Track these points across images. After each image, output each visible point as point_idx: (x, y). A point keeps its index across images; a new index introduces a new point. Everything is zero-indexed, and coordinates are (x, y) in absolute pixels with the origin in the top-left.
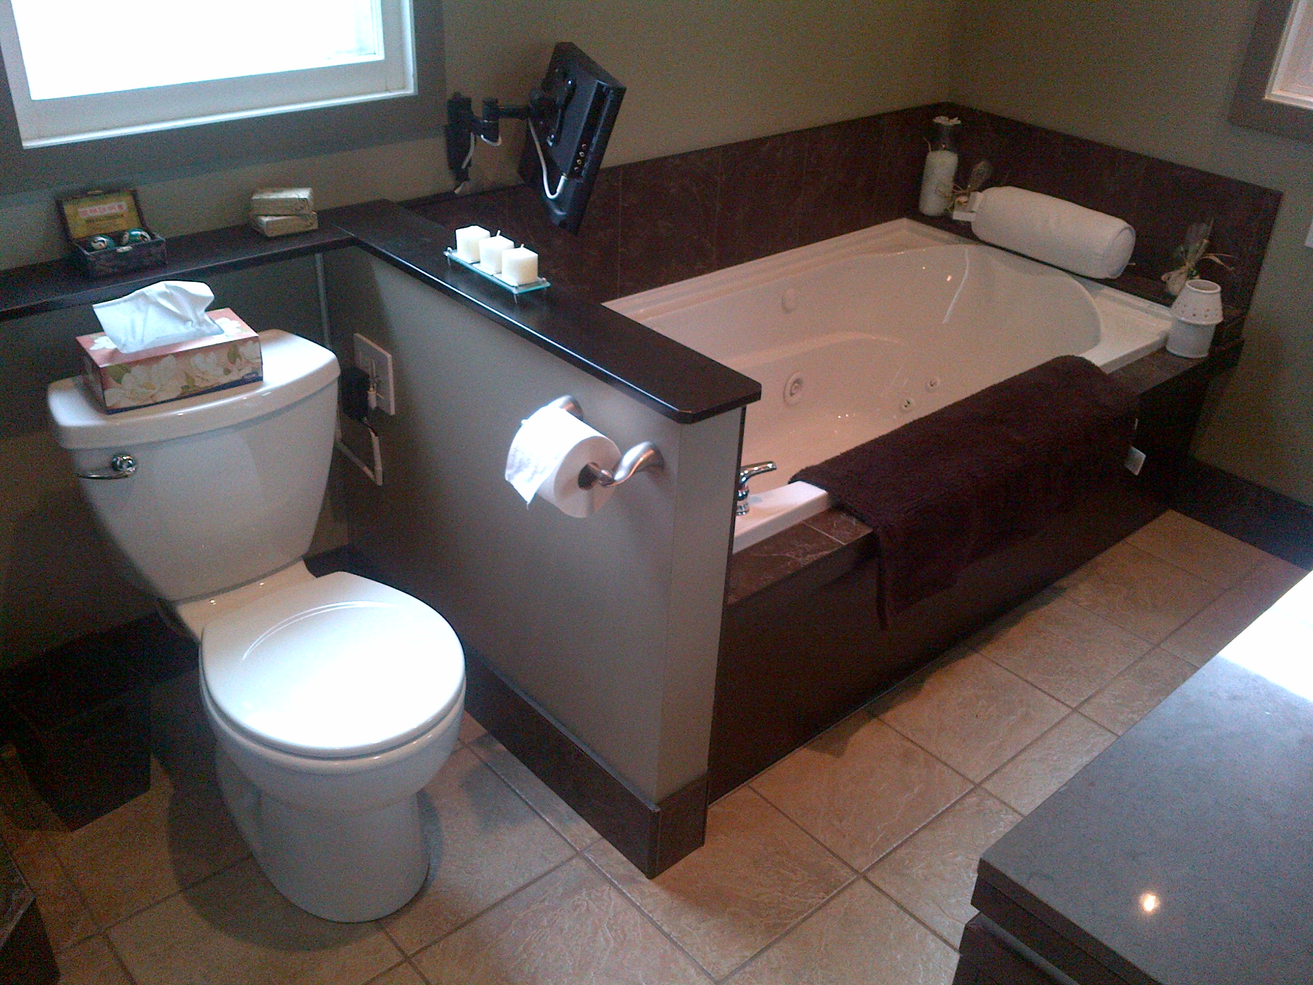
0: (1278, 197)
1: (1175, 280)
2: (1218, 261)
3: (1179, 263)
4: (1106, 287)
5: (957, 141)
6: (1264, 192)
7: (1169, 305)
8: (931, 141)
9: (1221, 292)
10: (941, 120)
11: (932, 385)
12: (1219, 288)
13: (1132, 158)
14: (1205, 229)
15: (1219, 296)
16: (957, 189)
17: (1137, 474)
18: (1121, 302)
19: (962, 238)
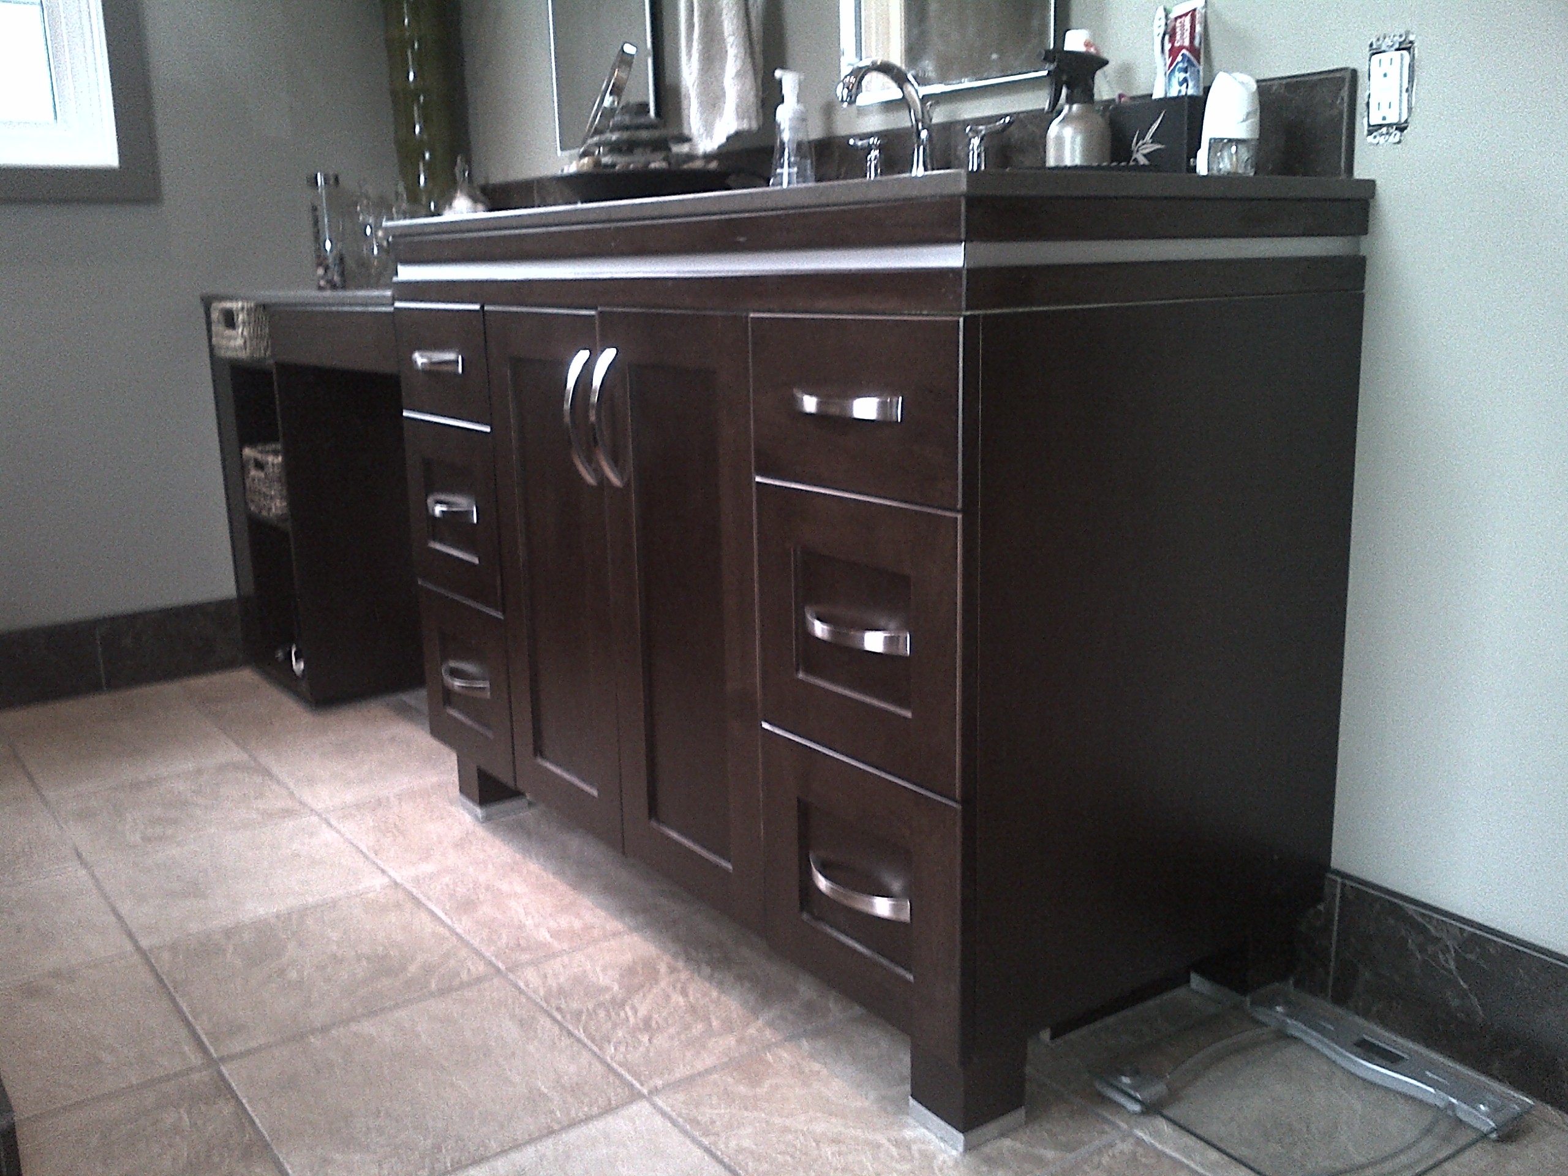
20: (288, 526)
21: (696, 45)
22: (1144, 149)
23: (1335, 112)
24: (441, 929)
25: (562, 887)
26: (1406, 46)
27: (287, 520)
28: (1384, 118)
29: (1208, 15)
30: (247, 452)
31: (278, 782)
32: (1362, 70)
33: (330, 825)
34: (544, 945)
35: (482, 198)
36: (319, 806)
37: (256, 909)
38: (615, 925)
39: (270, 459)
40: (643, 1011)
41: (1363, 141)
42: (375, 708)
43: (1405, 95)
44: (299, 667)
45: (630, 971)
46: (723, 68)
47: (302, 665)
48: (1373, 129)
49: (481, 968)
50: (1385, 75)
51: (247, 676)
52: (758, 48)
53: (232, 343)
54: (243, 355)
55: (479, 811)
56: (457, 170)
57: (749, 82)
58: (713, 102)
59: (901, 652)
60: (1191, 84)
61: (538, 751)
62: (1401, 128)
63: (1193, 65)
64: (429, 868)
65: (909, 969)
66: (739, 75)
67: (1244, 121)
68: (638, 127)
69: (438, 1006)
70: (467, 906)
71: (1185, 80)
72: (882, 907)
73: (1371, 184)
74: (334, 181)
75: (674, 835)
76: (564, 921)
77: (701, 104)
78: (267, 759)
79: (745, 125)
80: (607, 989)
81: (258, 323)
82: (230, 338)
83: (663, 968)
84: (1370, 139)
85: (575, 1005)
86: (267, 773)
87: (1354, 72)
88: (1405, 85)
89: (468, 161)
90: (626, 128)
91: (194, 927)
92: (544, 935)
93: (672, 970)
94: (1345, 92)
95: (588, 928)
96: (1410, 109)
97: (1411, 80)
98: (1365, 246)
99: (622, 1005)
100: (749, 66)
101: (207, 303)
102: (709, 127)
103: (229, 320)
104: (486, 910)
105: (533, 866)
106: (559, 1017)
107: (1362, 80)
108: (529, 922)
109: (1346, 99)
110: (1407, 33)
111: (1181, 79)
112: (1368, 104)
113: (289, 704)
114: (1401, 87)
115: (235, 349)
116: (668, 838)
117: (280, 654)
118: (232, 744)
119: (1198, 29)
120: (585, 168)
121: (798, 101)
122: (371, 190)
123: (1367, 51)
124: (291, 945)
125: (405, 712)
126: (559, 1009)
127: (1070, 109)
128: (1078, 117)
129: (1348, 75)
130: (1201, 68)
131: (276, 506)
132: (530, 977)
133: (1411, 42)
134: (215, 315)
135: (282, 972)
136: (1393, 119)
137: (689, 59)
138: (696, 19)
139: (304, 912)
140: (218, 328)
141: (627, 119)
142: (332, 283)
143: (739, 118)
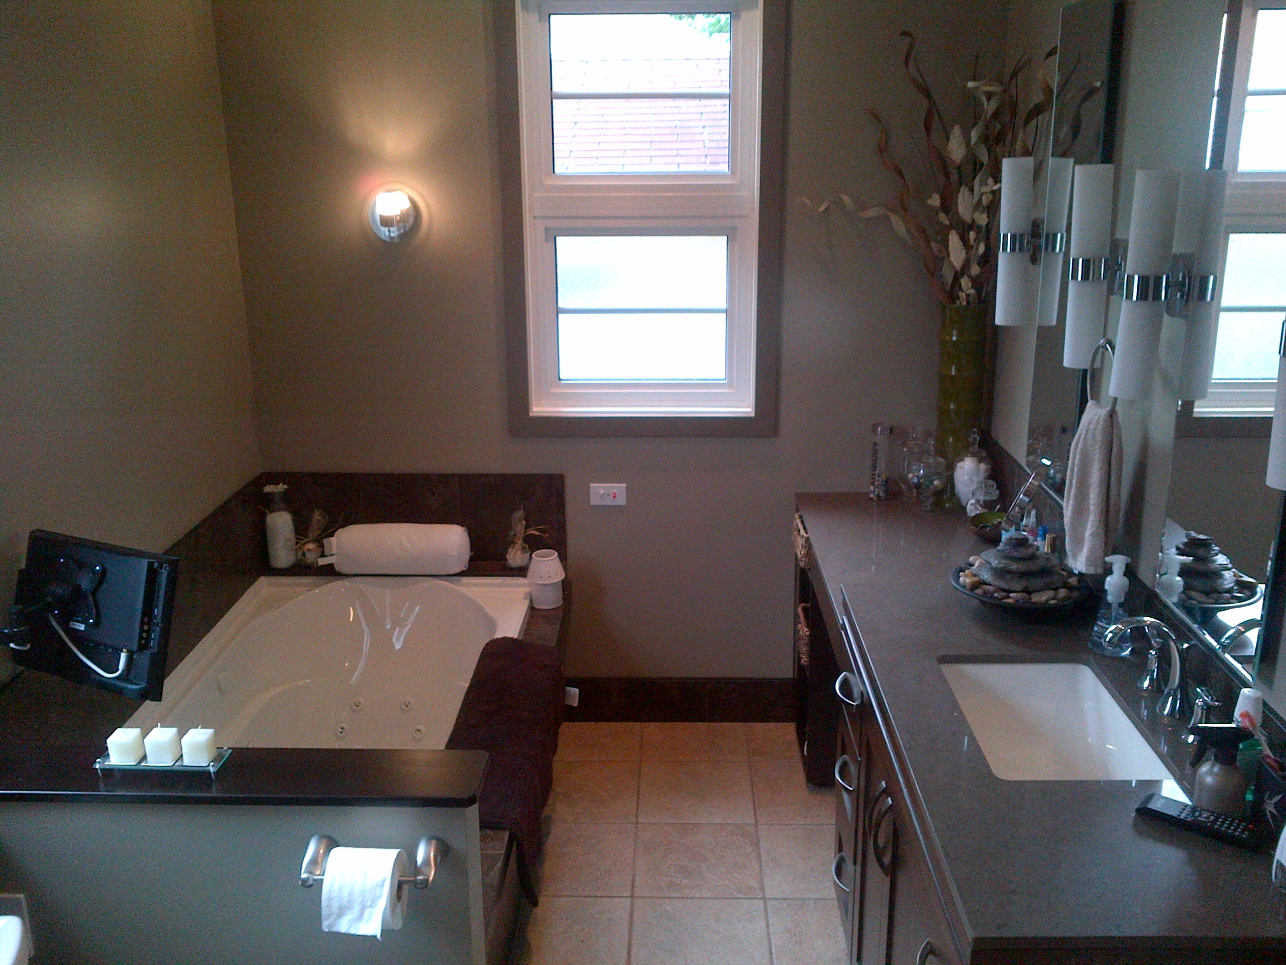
0: (561, 478)
1: (515, 557)
2: (537, 533)
3: (513, 543)
4: (464, 578)
5: (289, 502)
6: (550, 477)
7: (525, 576)
8: (267, 508)
9: (558, 556)
10: (268, 489)
11: (357, 706)
12: (556, 554)
13: (444, 479)
14: (520, 514)
15: (558, 559)
16: (300, 539)
17: (576, 705)
18: (486, 585)
19: (328, 578)
21: (1071, 502)
22: (1270, 806)
27: (807, 669)
33: (766, 915)
36: (768, 893)
39: (805, 629)
46: (1086, 521)
51: (788, 731)
57: (1099, 542)
58: (1078, 541)
66: (1094, 535)
77: (1071, 539)
100: (1101, 531)
102: (1075, 557)
131: (804, 660)
138: (1074, 483)
142: (879, 496)
143: (1087, 565)
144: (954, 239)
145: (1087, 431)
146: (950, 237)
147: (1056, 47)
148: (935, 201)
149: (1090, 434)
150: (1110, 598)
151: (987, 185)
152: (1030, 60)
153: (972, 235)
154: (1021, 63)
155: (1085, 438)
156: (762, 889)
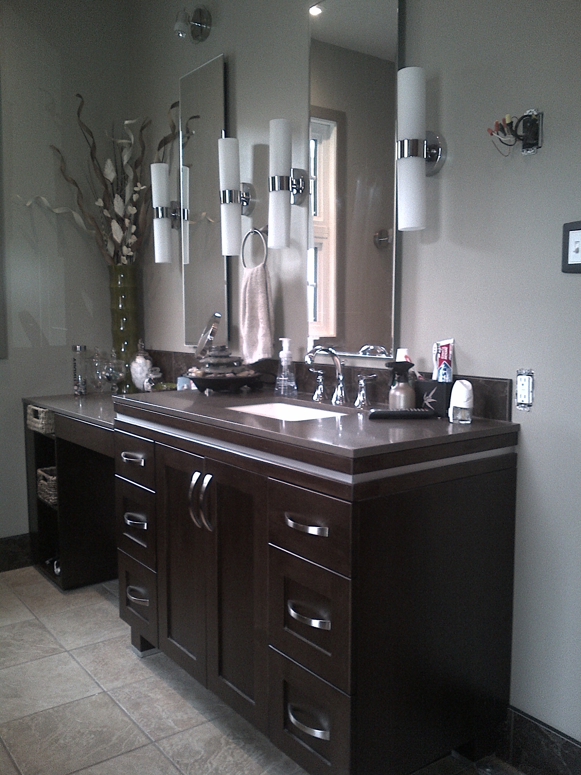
20: (56, 508)
21: (246, 322)
22: (428, 400)
23: (504, 395)
24: (126, 719)
25: (178, 697)
26: (530, 375)
27: (56, 505)
28: (523, 401)
29: (455, 347)
30: (39, 471)
31: (49, 632)
32: (514, 380)
33: (74, 658)
34: (171, 728)
35: (149, 357)
36: (68, 648)
37: (44, 705)
38: (202, 718)
39: (51, 477)
40: (215, 765)
41: (516, 409)
42: (91, 591)
43: (531, 394)
44: (58, 570)
45: (209, 743)
46: (257, 331)
47: (59, 570)
48: (519, 404)
49: (143, 740)
50: (523, 385)
51: (31, 571)
52: (272, 324)
53: (37, 425)
54: (42, 432)
55: (140, 653)
56: (139, 345)
57: (268, 338)
58: (253, 344)
59: (326, 629)
60: (447, 376)
61: (169, 634)
62: (529, 405)
63: (448, 367)
64: (118, 684)
65: (329, 760)
66: (264, 335)
67: (466, 401)
68: (221, 357)
69: (125, 759)
70: (136, 706)
71: (445, 374)
72: (318, 733)
73: (519, 425)
74: (84, 348)
75: (229, 684)
76: (179, 715)
77: (248, 344)
78: (44, 620)
79: (266, 356)
80: (198, 752)
81: (49, 418)
82: (36, 422)
83: (223, 741)
84: (518, 407)
85: (186, 761)
86: (43, 627)
87: (511, 380)
88: (531, 390)
89: (143, 341)
90: (216, 357)
91: (17, 714)
92: (171, 723)
93: (227, 743)
94: (508, 389)
95: (190, 719)
96: (533, 399)
97: (533, 388)
98: (517, 450)
99: (205, 761)
100: (268, 332)
101: (26, 403)
102: (251, 354)
103: (36, 414)
104: (145, 708)
105: (165, 685)
106: (178, 766)
107: (514, 384)
108: (164, 715)
109: (508, 391)
110: (531, 370)
111: (444, 373)
112: (517, 394)
113: (52, 588)
114: (529, 390)
115: (38, 428)
116: (227, 685)
117: (48, 562)
118: (27, 610)
119: (451, 352)
120: (199, 376)
121: (289, 350)
122: (99, 350)
123: (516, 374)
124: (61, 726)
125: (105, 594)
126: (178, 762)
127: (399, 384)
128: (403, 388)
129: (508, 382)
130: (451, 369)
131: (52, 499)
132: (165, 745)
133: (532, 373)
134: (29, 411)
135: (57, 741)
136: (526, 402)
137: (244, 326)
138: (247, 311)
139: (65, 706)
140: (30, 417)
141: (217, 353)
142: (81, 393)
143: (264, 353)
144: (115, 226)
145: (251, 279)
146: (112, 224)
147: (178, 102)
148: (100, 203)
149: (253, 279)
150: (283, 364)
151: (137, 186)
152: (150, 122)
153: (127, 221)
154: (146, 122)
155: (251, 283)
156: (62, 646)
